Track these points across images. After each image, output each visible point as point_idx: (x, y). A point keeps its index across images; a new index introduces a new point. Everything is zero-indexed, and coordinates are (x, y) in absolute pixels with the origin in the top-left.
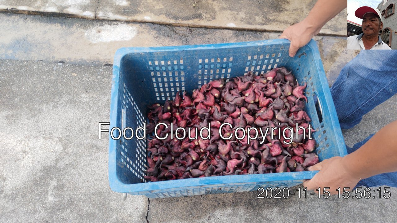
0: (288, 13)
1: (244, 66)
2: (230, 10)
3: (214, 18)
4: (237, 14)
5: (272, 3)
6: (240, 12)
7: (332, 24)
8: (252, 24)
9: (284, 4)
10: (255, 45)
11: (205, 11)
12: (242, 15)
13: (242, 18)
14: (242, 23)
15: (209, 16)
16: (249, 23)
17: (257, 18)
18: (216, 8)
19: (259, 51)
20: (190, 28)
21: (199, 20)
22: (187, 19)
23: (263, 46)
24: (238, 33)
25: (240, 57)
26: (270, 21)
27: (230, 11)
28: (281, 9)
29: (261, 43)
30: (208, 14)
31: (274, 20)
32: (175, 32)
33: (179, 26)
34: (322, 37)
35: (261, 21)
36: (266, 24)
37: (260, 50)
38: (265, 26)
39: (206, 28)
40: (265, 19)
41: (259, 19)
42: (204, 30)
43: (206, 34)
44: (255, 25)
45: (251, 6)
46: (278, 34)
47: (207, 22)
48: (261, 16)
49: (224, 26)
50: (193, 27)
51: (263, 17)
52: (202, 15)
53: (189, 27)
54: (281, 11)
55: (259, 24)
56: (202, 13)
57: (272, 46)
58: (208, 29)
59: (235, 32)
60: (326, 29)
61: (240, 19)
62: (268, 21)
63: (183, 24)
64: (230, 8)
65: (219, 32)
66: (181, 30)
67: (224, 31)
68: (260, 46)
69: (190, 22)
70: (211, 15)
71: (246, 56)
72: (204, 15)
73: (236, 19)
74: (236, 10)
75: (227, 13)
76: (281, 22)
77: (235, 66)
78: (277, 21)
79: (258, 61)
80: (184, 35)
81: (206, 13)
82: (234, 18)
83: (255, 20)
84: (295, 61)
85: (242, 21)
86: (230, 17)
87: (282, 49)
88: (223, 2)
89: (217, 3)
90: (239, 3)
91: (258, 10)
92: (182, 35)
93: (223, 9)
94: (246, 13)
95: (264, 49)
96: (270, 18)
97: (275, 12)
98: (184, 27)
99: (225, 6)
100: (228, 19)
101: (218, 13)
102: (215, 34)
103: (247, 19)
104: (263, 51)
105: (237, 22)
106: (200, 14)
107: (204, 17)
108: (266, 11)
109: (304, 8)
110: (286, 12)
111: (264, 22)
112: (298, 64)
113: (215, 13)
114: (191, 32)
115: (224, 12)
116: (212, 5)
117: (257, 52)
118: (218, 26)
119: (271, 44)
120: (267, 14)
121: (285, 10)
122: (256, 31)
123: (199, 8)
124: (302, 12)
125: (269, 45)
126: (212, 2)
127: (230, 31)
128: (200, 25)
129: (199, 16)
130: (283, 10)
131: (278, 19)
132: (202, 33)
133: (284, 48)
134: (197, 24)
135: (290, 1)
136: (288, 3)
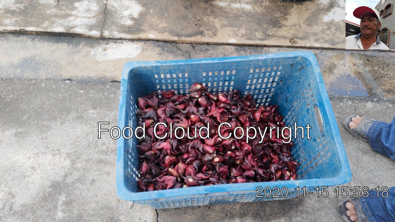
0: (287, 28)
1: (246, 79)
2: (231, 26)
3: (215, 35)
4: (238, 30)
5: (271, 20)
6: (240, 29)
7: (330, 38)
8: (252, 40)
9: (283, 20)
10: (257, 59)
11: (207, 28)
12: (243, 31)
13: (243, 34)
14: (243, 39)
15: (211, 33)
16: (250, 39)
17: (257, 34)
18: (218, 26)
19: (260, 64)
20: (193, 45)
21: (202, 37)
22: (190, 36)
23: (265, 59)
24: (239, 48)
25: (242, 70)
26: (270, 36)
27: (231, 28)
28: (280, 25)
29: (263, 57)
30: (210, 31)
31: (273, 36)
32: (179, 49)
33: (182, 43)
34: (320, 50)
35: (261, 37)
36: (266, 40)
37: (262, 63)
38: (265, 41)
39: (208, 44)
40: (264, 35)
41: (259, 35)
42: (206, 46)
43: (208, 50)
44: (256, 40)
45: (251, 23)
46: (277, 49)
47: (209, 38)
48: (261, 32)
49: (225, 42)
50: (195, 44)
51: (263, 33)
52: (204, 32)
53: (191, 43)
54: (280, 27)
55: (259, 40)
56: (204, 30)
57: (273, 59)
58: (210, 46)
59: (237, 47)
60: (324, 43)
61: (240, 35)
62: (267, 36)
63: (186, 41)
64: (230, 25)
65: (221, 48)
66: (184, 47)
67: (225, 46)
68: (262, 59)
69: (193, 39)
70: (212, 32)
71: (248, 69)
72: (206, 32)
73: (237, 35)
74: (236, 27)
75: (228, 30)
76: (280, 37)
77: (238, 79)
78: (276, 36)
79: (260, 74)
80: (187, 51)
81: (208, 30)
82: (234, 34)
83: (255, 36)
84: (295, 74)
85: (242, 37)
86: (231, 33)
87: (283, 62)
88: (224, 20)
89: (218, 20)
90: (239, 20)
91: (258, 26)
92: (186, 52)
93: (224, 26)
94: (247, 29)
95: (266, 62)
96: (270, 34)
97: (274, 28)
98: (186, 43)
99: (226, 23)
100: (229, 35)
101: (219, 30)
102: (217, 50)
103: (248, 35)
104: (265, 65)
105: (238, 38)
106: (203, 31)
107: (206, 34)
108: (265, 27)
109: (302, 23)
110: (284, 28)
111: (264, 37)
112: (298, 77)
113: (216, 30)
114: (194, 48)
115: (225, 28)
116: (213, 22)
117: (259, 65)
118: (220, 42)
119: (272, 57)
120: (267, 30)
121: (284, 26)
122: (257, 46)
123: (201, 26)
124: (300, 27)
125: (270, 59)
126: (213, 20)
127: (231, 47)
128: (202, 41)
129: (202, 33)
130: (281, 26)
131: (277, 34)
132: (205, 49)
133: (285, 62)
134: (200, 41)
135: (288, 17)
136: (286, 19)
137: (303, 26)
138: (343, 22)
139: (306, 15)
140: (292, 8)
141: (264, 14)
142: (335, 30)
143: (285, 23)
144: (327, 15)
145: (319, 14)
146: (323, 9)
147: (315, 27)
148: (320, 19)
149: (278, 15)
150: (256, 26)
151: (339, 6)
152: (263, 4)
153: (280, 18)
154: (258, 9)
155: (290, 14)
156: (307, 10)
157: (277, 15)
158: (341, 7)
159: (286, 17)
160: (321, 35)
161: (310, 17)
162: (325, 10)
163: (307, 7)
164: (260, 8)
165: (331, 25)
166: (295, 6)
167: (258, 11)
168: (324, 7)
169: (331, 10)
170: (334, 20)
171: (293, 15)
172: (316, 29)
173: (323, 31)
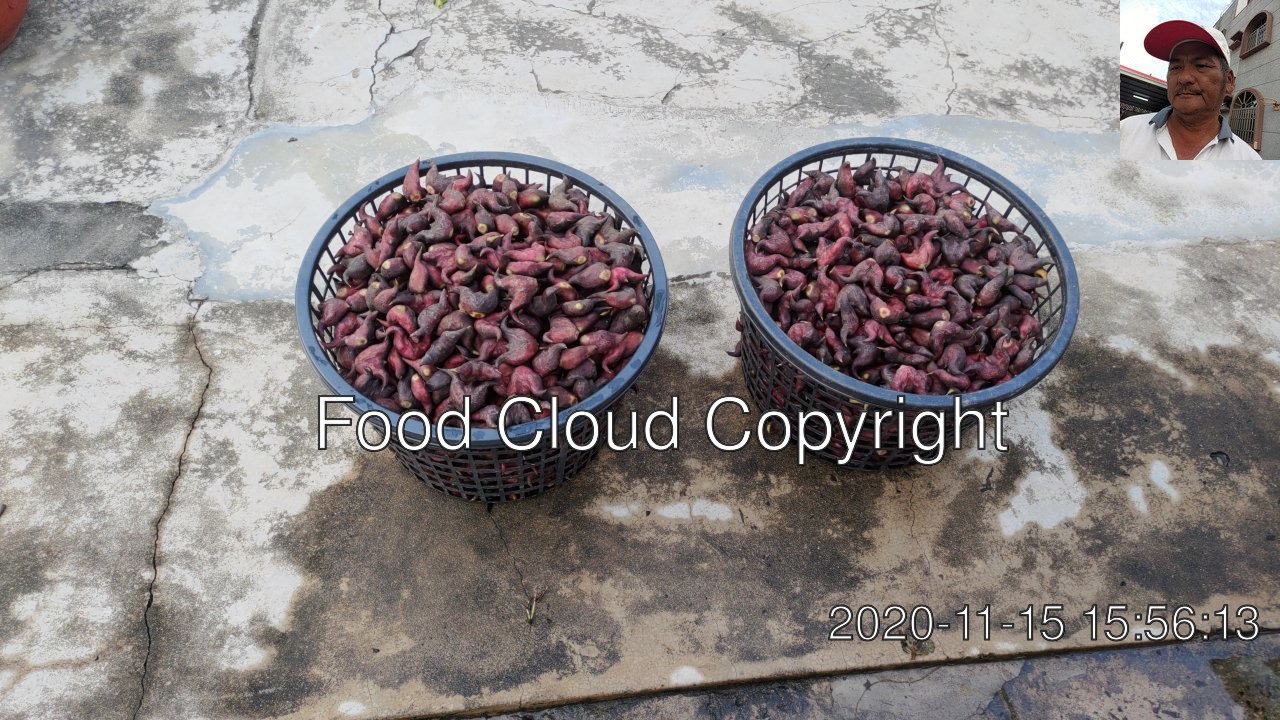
135: (874, 533)
136: (869, 544)
137: (937, 568)
138: (1070, 531)
139: (935, 518)
140: (879, 493)
141: (782, 533)
142: (1052, 567)
143: (867, 561)
144: (1010, 510)
145: (978, 508)
146: (988, 486)
147: (979, 564)
148: (987, 529)
149: (835, 530)
150: (764, 595)
151: (1040, 466)
152: (773, 493)
153: (845, 542)
154: (758, 518)
155: (876, 523)
156: (934, 494)
157: (830, 531)
158: (1047, 465)
159: (866, 534)
160: (1009, 600)
161: (950, 524)
162: (994, 486)
163: (929, 484)
164: (765, 512)
165: (1034, 550)
166: (889, 487)
167: (760, 525)
168: (990, 475)
169: (1017, 483)
170: (1036, 526)
171: (888, 523)
172: (986, 572)
173: (1011, 581)
